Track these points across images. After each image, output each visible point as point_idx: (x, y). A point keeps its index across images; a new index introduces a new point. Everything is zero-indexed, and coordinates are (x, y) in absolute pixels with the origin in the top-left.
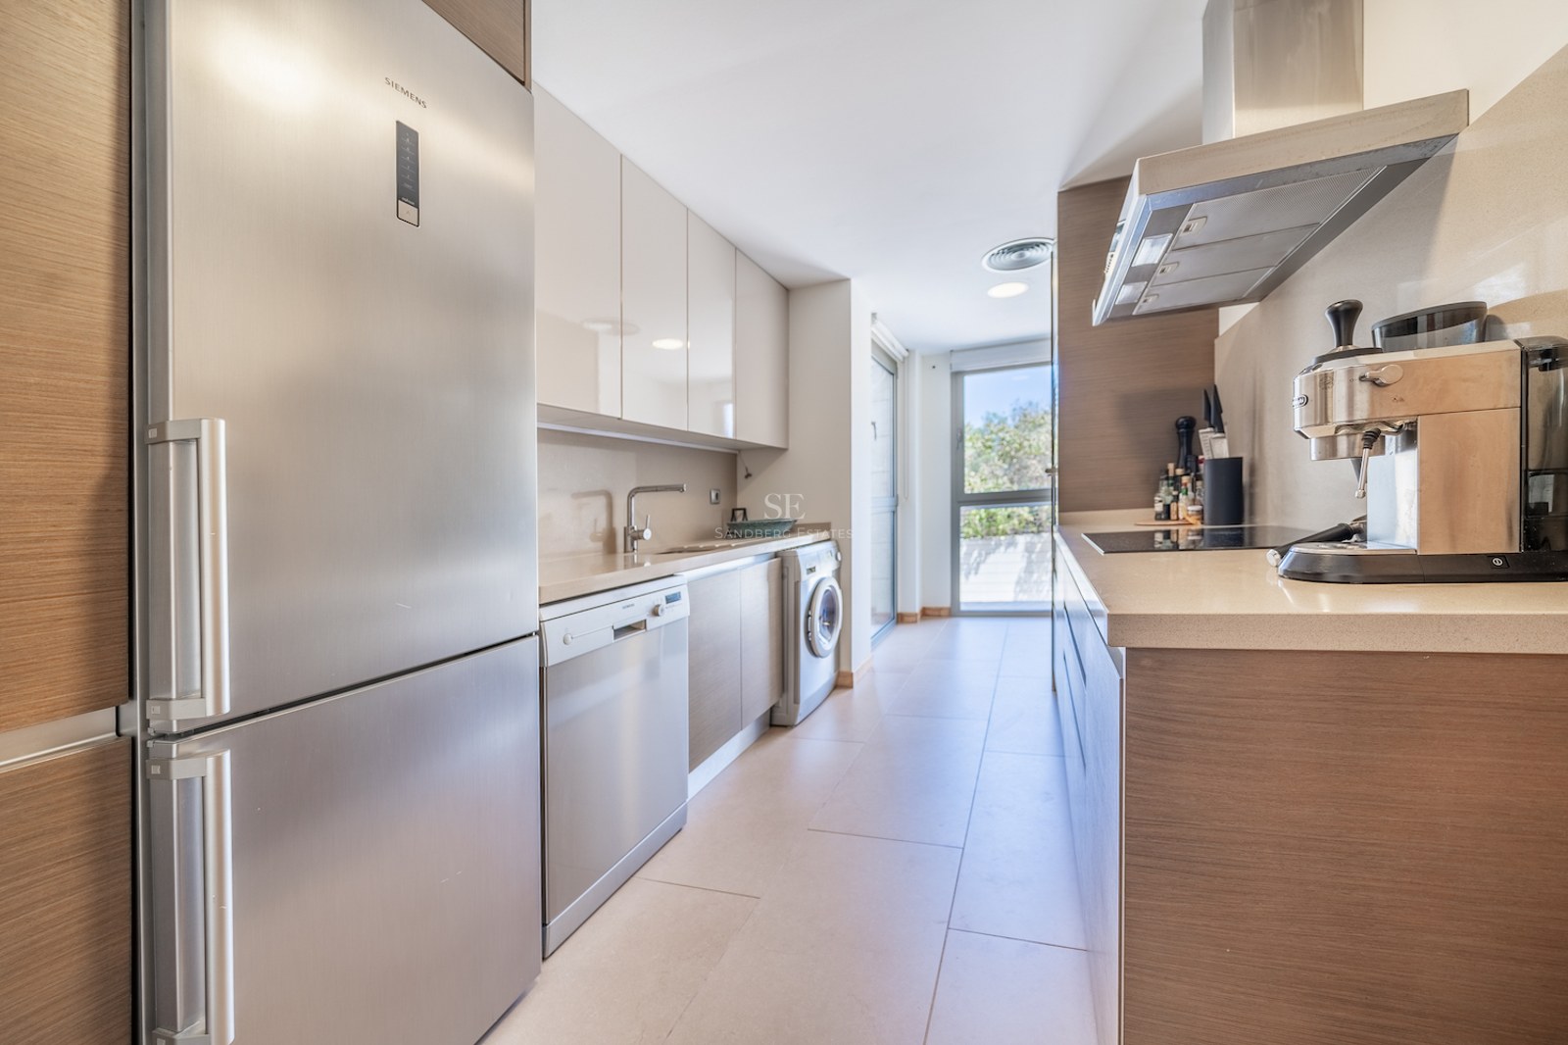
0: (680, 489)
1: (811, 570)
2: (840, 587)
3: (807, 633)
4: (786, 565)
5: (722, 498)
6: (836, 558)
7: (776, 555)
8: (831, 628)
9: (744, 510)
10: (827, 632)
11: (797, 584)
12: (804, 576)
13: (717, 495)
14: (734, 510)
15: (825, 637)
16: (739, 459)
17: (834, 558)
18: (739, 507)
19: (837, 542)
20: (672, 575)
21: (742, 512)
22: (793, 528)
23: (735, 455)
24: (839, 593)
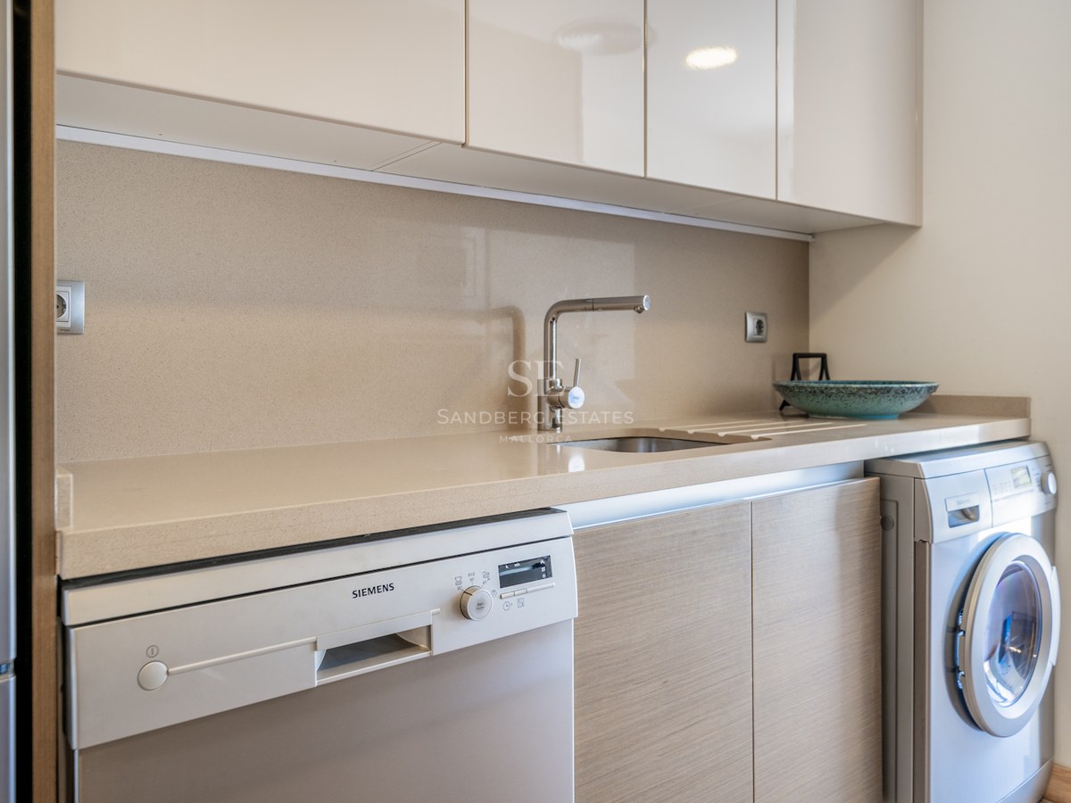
0: (633, 304)
1: (967, 515)
2: (1053, 563)
3: (953, 670)
4: (893, 494)
5: (772, 331)
6: (1043, 487)
7: (868, 469)
8: (1025, 663)
9: (823, 357)
10: (1013, 674)
11: (922, 548)
12: (942, 531)
13: (759, 325)
14: (796, 357)
15: (1004, 683)
16: (812, 251)
17: (1035, 486)
18: (812, 350)
19: (1046, 446)
20: (546, 511)
21: (819, 360)
22: (930, 406)
23: (807, 244)
24: (1051, 575)
